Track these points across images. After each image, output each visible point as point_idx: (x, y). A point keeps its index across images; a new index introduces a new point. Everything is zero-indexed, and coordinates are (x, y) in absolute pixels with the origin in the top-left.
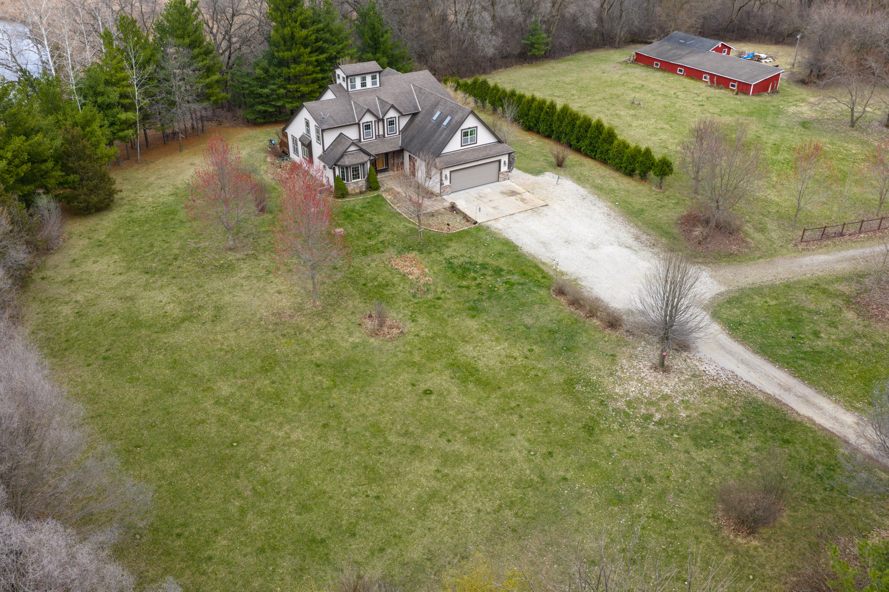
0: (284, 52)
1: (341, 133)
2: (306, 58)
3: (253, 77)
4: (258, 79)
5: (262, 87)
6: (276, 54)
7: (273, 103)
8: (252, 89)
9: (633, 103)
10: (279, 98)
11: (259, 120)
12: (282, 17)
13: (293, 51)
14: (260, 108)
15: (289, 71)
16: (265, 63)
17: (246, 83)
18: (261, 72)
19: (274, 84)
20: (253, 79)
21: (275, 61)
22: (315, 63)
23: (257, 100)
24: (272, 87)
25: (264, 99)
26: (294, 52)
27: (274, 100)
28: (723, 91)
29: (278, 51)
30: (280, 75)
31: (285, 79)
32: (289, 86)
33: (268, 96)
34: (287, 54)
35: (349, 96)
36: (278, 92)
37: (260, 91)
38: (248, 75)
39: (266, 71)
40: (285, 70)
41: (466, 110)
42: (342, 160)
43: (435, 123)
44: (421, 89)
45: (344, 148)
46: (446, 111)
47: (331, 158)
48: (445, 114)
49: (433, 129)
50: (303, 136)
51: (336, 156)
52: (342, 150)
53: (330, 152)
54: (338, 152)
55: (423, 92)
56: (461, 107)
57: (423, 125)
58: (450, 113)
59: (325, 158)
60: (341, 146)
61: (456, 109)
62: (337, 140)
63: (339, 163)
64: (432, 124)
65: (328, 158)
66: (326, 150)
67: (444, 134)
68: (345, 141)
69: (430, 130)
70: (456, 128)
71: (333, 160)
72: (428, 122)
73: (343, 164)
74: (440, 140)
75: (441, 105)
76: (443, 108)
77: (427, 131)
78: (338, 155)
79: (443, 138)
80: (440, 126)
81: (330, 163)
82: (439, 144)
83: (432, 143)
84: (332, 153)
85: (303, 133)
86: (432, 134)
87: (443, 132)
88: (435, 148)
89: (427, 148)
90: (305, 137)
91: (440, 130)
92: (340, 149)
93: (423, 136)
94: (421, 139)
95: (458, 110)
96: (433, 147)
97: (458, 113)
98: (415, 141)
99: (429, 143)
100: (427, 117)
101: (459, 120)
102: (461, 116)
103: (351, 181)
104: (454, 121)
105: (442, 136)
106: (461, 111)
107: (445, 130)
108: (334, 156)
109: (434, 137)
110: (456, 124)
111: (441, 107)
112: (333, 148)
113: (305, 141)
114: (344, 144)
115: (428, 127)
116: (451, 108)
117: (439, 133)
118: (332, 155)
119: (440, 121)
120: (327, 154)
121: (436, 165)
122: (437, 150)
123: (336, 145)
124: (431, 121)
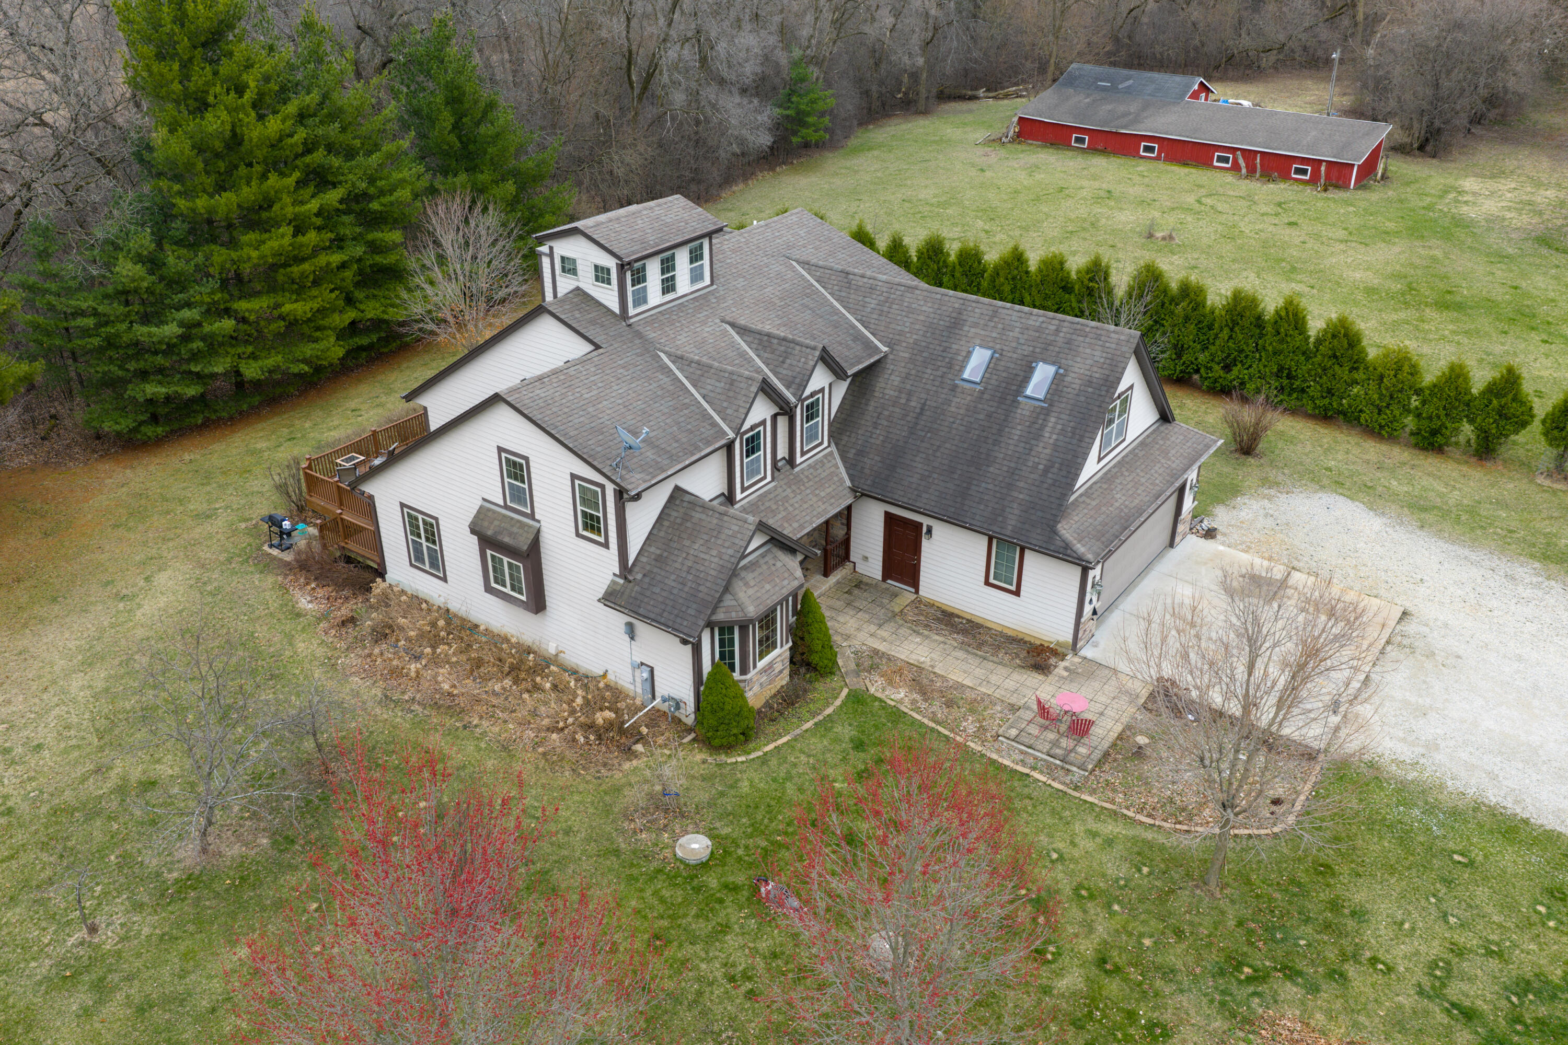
0: (211, 196)
1: (677, 488)
2: (287, 208)
3: (110, 289)
4: (124, 295)
5: (146, 319)
6: (182, 204)
7: (196, 368)
8: (110, 329)
9: (1151, 236)
10: (214, 346)
11: (150, 431)
12: (185, 77)
13: (245, 190)
14: (153, 389)
15: (234, 255)
16: (144, 240)
17: (82, 313)
18: (139, 270)
19: (188, 305)
20: (106, 296)
21: (178, 227)
22: (319, 221)
23: (132, 366)
24: (186, 314)
25: (160, 360)
26: (248, 193)
27: (195, 356)
28: (1282, 186)
29: (184, 194)
30: (203, 272)
31: (224, 284)
32: (242, 306)
33: (170, 348)
34: (226, 202)
35: (639, 335)
36: (207, 328)
37: (141, 331)
38: (90, 283)
39: (153, 263)
40: (220, 255)
41: (1113, 335)
42: (728, 601)
43: (982, 392)
44: (851, 277)
45: (724, 550)
46: (1014, 345)
47: (681, 601)
48: (1015, 356)
49: (981, 417)
50: (490, 514)
51: (701, 588)
52: (721, 562)
53: (655, 570)
54: (702, 568)
55: (860, 284)
56: (1079, 327)
57: (924, 404)
58: (1038, 350)
59: (646, 600)
60: (702, 542)
61: (1062, 334)
62: (672, 519)
63: (720, 616)
64: (969, 398)
65: (661, 599)
66: (633, 564)
67: (1048, 429)
68: (715, 521)
69: (972, 420)
70: (1098, 403)
71: (694, 606)
72: (945, 391)
73: (734, 615)
74: (1042, 456)
75: (975, 325)
76: (994, 335)
77: (954, 426)
78: (708, 584)
79: (1055, 446)
80: (1015, 401)
81: (679, 620)
82: (1046, 471)
83: (1005, 468)
84: (673, 577)
85: (484, 499)
86: (985, 434)
87: (1040, 422)
88: (1033, 488)
89: (990, 486)
90: (504, 516)
91: (1018, 416)
92: (707, 557)
93: (947, 445)
94: (938, 454)
95: (1074, 337)
96: (1021, 484)
97: (1081, 349)
98: (915, 464)
99: (991, 469)
100: (929, 371)
101: (1097, 375)
102: (1102, 360)
103: (755, 666)
104: (1077, 381)
105: (1046, 440)
106: (1088, 340)
107: (1047, 415)
108: (686, 589)
109: (1003, 445)
110: (1090, 390)
111: (982, 332)
112: (665, 554)
113: (511, 534)
114: (715, 533)
115: (953, 409)
116: (1031, 333)
117: (1019, 427)
118: (673, 584)
119: (1004, 385)
120: (647, 580)
121: (1069, 552)
122: (1045, 491)
123: (676, 538)
124: (956, 386)
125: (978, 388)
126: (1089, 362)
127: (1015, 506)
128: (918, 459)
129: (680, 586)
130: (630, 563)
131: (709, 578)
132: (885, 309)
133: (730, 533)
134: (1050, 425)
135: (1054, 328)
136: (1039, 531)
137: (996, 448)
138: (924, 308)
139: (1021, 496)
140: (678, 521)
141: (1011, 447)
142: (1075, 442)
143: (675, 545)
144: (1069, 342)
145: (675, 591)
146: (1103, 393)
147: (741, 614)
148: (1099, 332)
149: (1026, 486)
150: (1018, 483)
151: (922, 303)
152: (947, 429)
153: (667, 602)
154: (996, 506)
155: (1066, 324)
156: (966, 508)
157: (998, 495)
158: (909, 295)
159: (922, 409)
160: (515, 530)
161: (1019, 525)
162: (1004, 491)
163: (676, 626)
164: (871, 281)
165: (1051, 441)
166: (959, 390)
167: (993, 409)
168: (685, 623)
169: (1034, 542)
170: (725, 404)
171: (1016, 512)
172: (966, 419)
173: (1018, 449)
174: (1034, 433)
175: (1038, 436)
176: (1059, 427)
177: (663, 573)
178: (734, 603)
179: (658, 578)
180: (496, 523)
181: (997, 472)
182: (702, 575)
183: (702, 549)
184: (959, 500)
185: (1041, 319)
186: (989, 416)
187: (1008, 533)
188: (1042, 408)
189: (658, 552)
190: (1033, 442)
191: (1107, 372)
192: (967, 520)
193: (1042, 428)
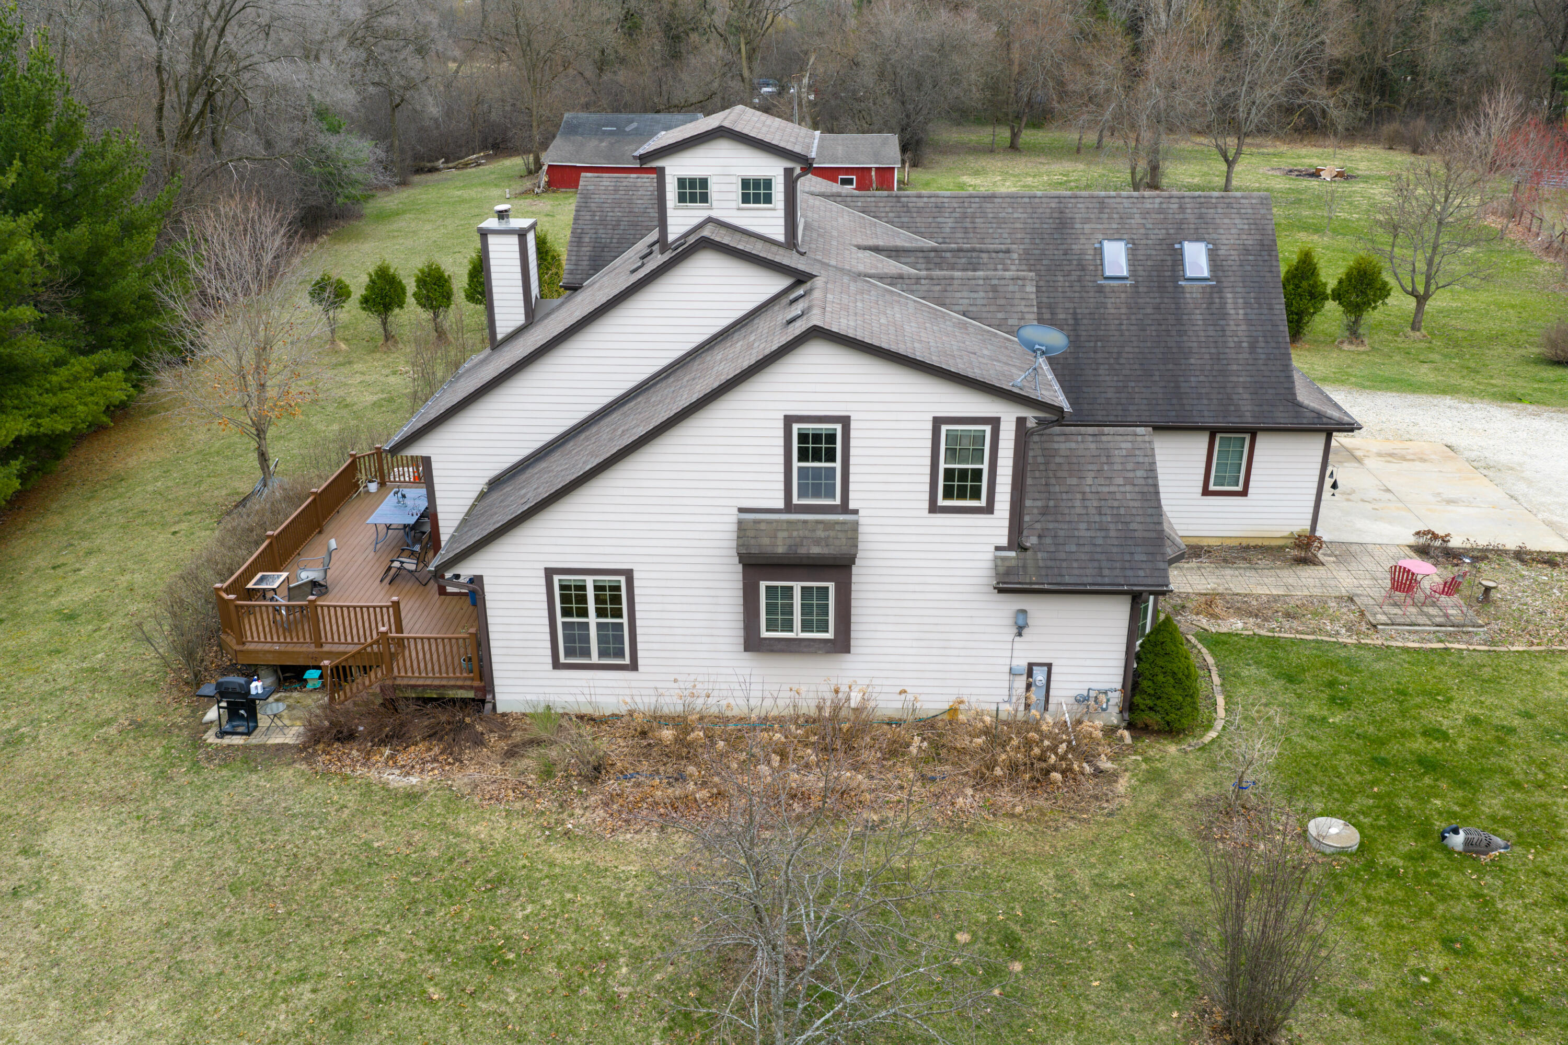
41: (1243, 201)
43: (1135, 286)
44: (903, 199)
45: (1131, 475)
46: (1142, 231)
47: (1115, 550)
48: (1150, 242)
49: (1149, 311)
50: (763, 526)
51: (1133, 526)
52: (1137, 489)
53: (1051, 526)
54: (1116, 504)
55: (921, 205)
56: (1203, 200)
57: (1075, 313)
58: (1172, 231)
59: (1065, 564)
60: (1092, 474)
61: (1189, 211)
64: (1123, 295)
65: (1085, 557)
67: (1229, 306)
68: (1093, 446)
69: (1141, 316)
70: (1267, 269)
71: (1139, 549)
72: (1091, 294)
74: (1240, 334)
75: (1087, 220)
76: (1115, 226)
77: (1124, 327)
78: (1138, 519)
79: (1248, 321)
80: (1177, 287)
81: (1129, 573)
82: (1253, 347)
83: (1207, 356)
84: (1083, 526)
85: (741, 510)
86: (1163, 327)
87: (1217, 300)
88: (1249, 368)
89: (1202, 378)
90: (789, 522)
91: (1190, 301)
92: (1112, 489)
93: (1127, 349)
94: (1122, 361)
95: (1203, 210)
96: (1235, 367)
97: (1218, 221)
98: (1100, 378)
99: (1192, 361)
100: (1061, 279)
101: (1250, 242)
102: (1246, 227)
104: (1232, 252)
105: (1235, 317)
106: (1220, 211)
107: (1220, 292)
108: (1112, 534)
109: (1190, 333)
110: (1251, 258)
111: (1099, 226)
112: (1052, 503)
113: (817, 542)
114: (1103, 459)
115: (1113, 311)
116: (1154, 216)
117: (1198, 312)
118: (1089, 534)
119: (1155, 273)
120: (1048, 541)
121: (1325, 420)
122: (1263, 368)
123: (1053, 481)
124: (1101, 286)
125: (1128, 282)
126: (1233, 231)
127: (1241, 391)
128: (1101, 372)
129: (1103, 534)
131: (1134, 511)
132: (969, 225)
133: (1124, 453)
134: (1229, 301)
135: (1176, 206)
136: (1281, 409)
137: (1185, 338)
138: (1016, 215)
139: (1241, 379)
140: (1041, 460)
141: (1202, 333)
142: (1266, 312)
143: (1057, 489)
144: (1201, 217)
145: (1100, 541)
146: (1266, 258)
148: (1227, 201)
149: (1240, 368)
150: (1229, 368)
151: (1010, 210)
152: (1116, 333)
153: (1097, 556)
154: (1220, 396)
155: (1187, 200)
156: (1187, 408)
157: (1215, 385)
158: (989, 205)
159: (1075, 319)
160: (820, 533)
161: (1256, 408)
162: (1220, 379)
163: (1132, 581)
164: (933, 200)
165: (1241, 317)
166: (1107, 290)
167: (1158, 300)
168: (1141, 573)
169: (1282, 421)
170: (1000, 316)
171: (1246, 396)
172: (1133, 317)
173: (1212, 333)
174: (1217, 315)
175: (1224, 316)
176: (1241, 301)
177: (1065, 526)
179: (1063, 533)
180: (781, 535)
181: (1199, 362)
182: (1122, 511)
183: (1099, 482)
184: (1174, 401)
185: (1158, 200)
186: (1157, 308)
187: (1250, 420)
188: (1211, 286)
189: (1040, 503)
190: (1222, 322)
191: (1258, 237)
192: (1197, 420)
193: (1223, 305)
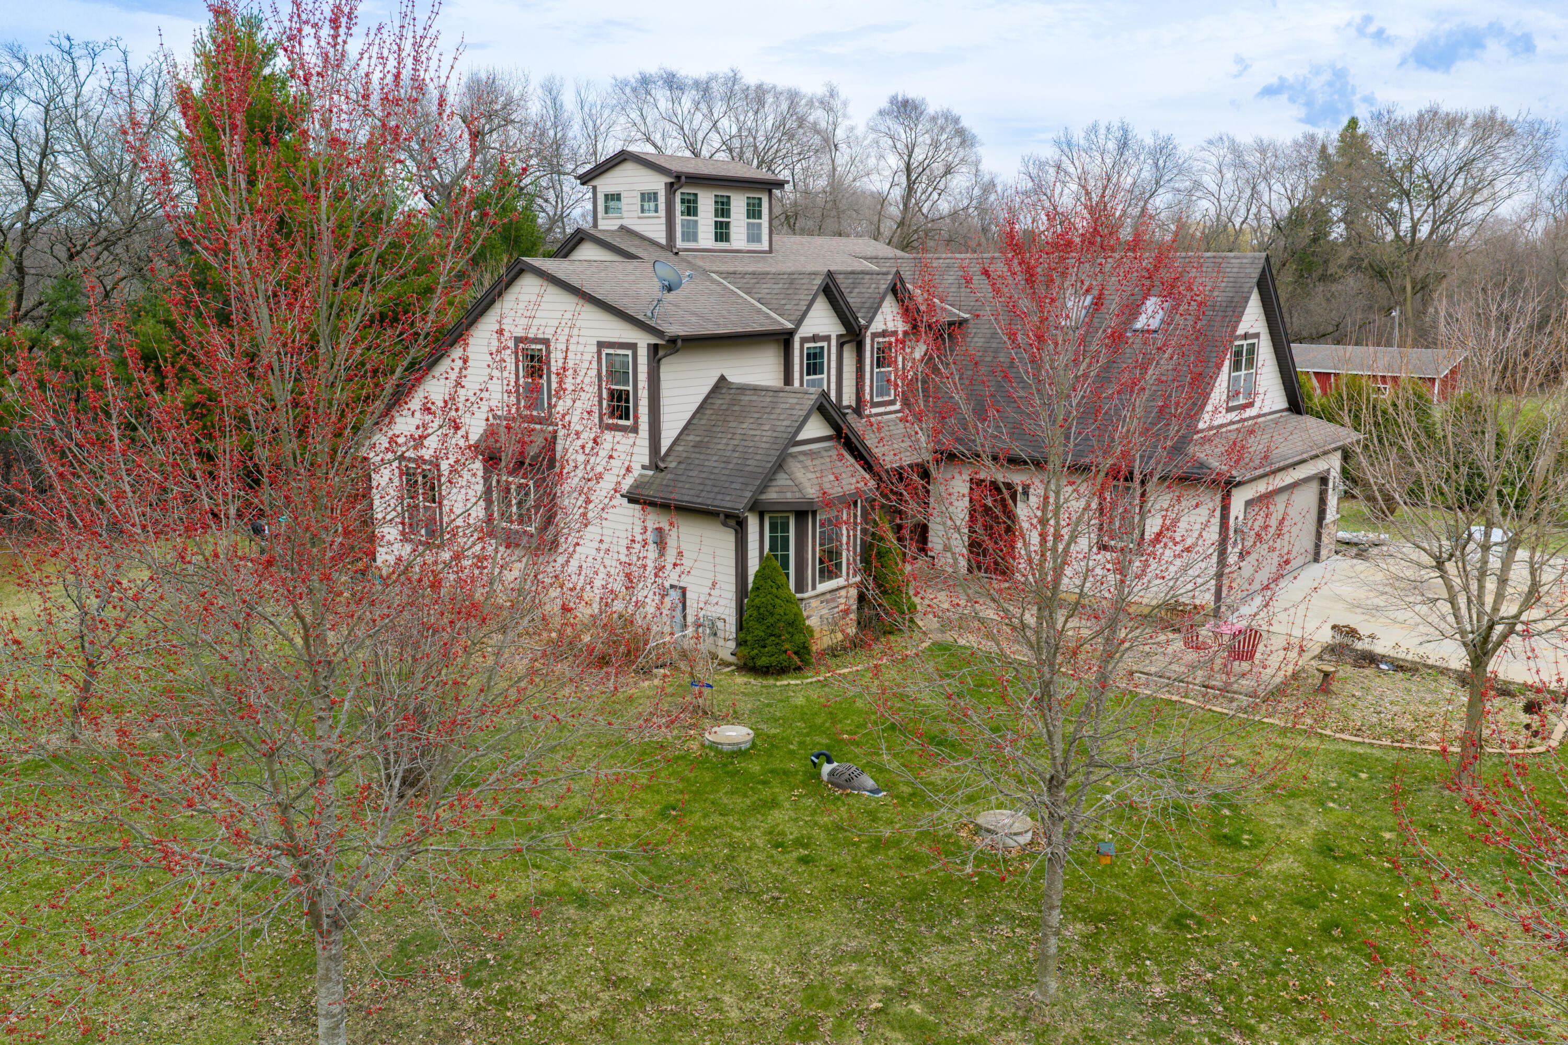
1: (721, 380)
35: (687, 261)
41: (1233, 261)
42: (782, 479)
45: (778, 423)
47: (723, 478)
51: (749, 462)
53: (693, 456)
54: (751, 444)
56: (1191, 260)
59: (680, 485)
60: (751, 420)
62: (716, 407)
63: (772, 495)
65: (698, 481)
66: (668, 453)
68: (768, 400)
70: (1223, 324)
71: (739, 480)
73: (789, 495)
78: (758, 457)
81: (720, 497)
84: (715, 458)
92: (757, 433)
103: (814, 588)
106: (1204, 269)
108: (731, 466)
112: (706, 439)
114: (768, 410)
117: (1130, 361)
118: (715, 464)
120: (683, 466)
123: (720, 423)
129: (724, 465)
130: (663, 451)
133: (787, 406)
140: (724, 407)
143: (719, 429)
145: (717, 471)
147: (798, 495)
148: (1216, 260)
153: (707, 482)
163: (716, 503)
168: (728, 498)
170: (783, 302)
177: (702, 457)
178: (790, 483)
179: (697, 462)
182: (751, 450)
183: (751, 426)
189: (698, 439)
